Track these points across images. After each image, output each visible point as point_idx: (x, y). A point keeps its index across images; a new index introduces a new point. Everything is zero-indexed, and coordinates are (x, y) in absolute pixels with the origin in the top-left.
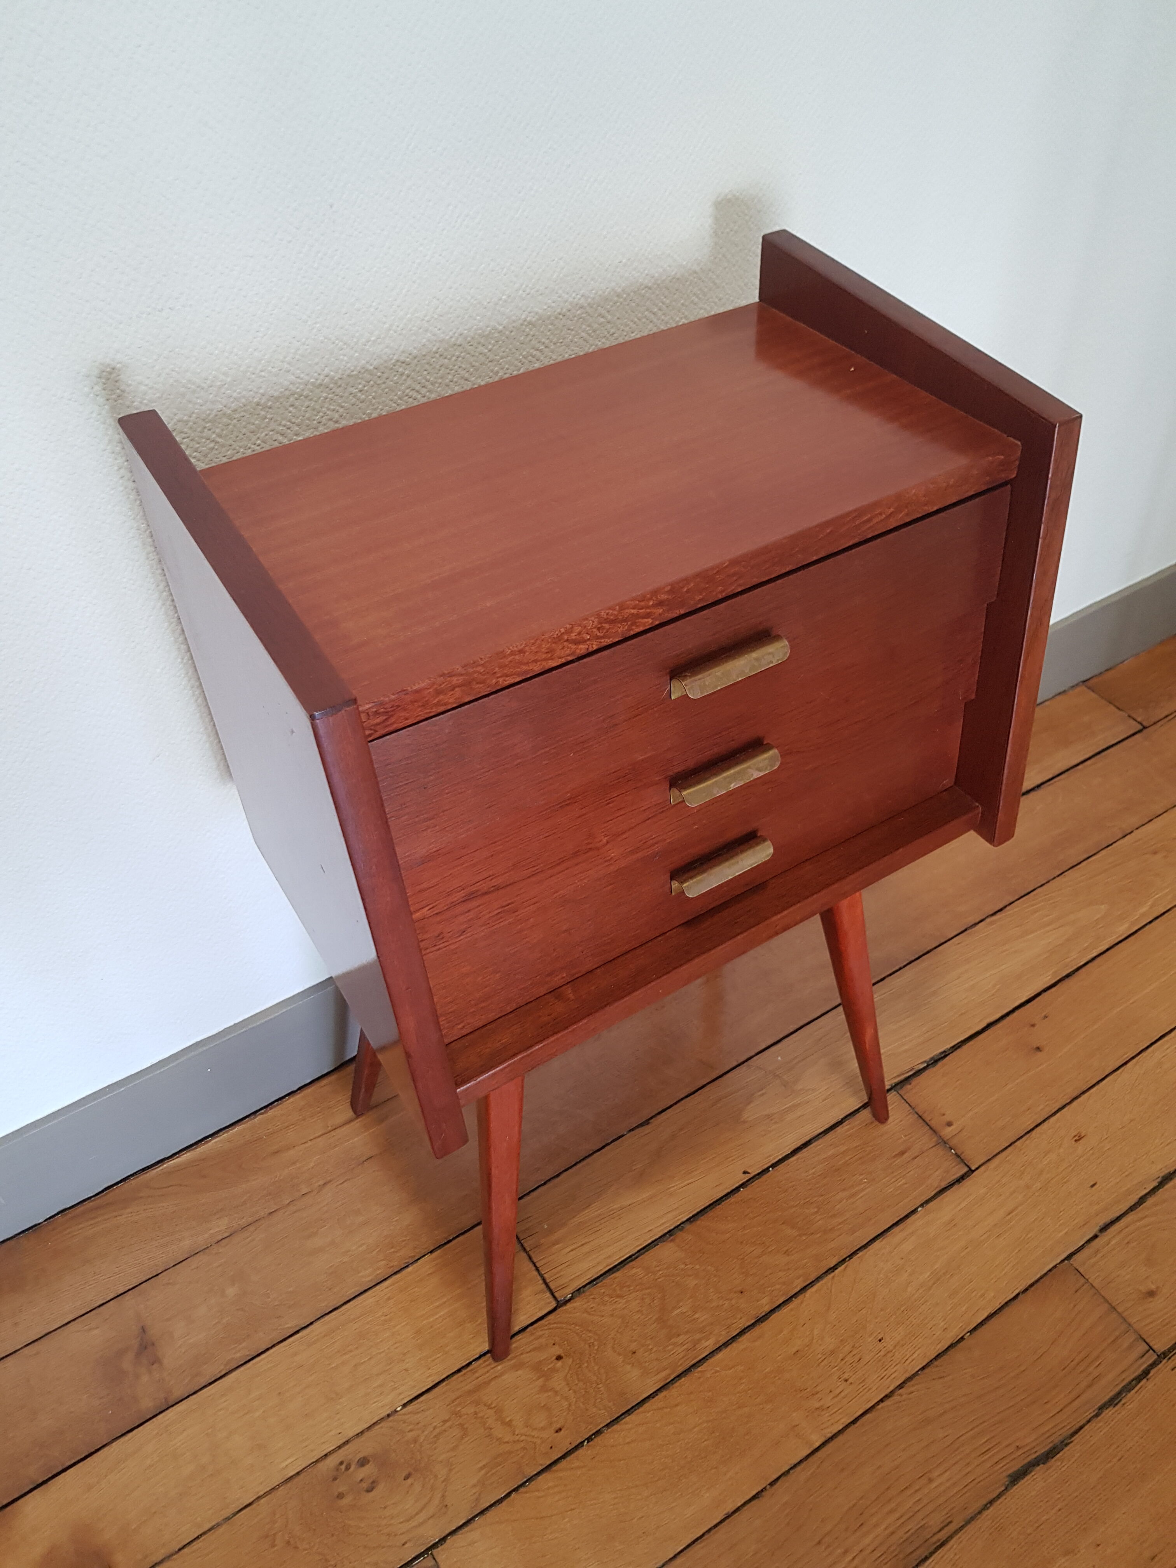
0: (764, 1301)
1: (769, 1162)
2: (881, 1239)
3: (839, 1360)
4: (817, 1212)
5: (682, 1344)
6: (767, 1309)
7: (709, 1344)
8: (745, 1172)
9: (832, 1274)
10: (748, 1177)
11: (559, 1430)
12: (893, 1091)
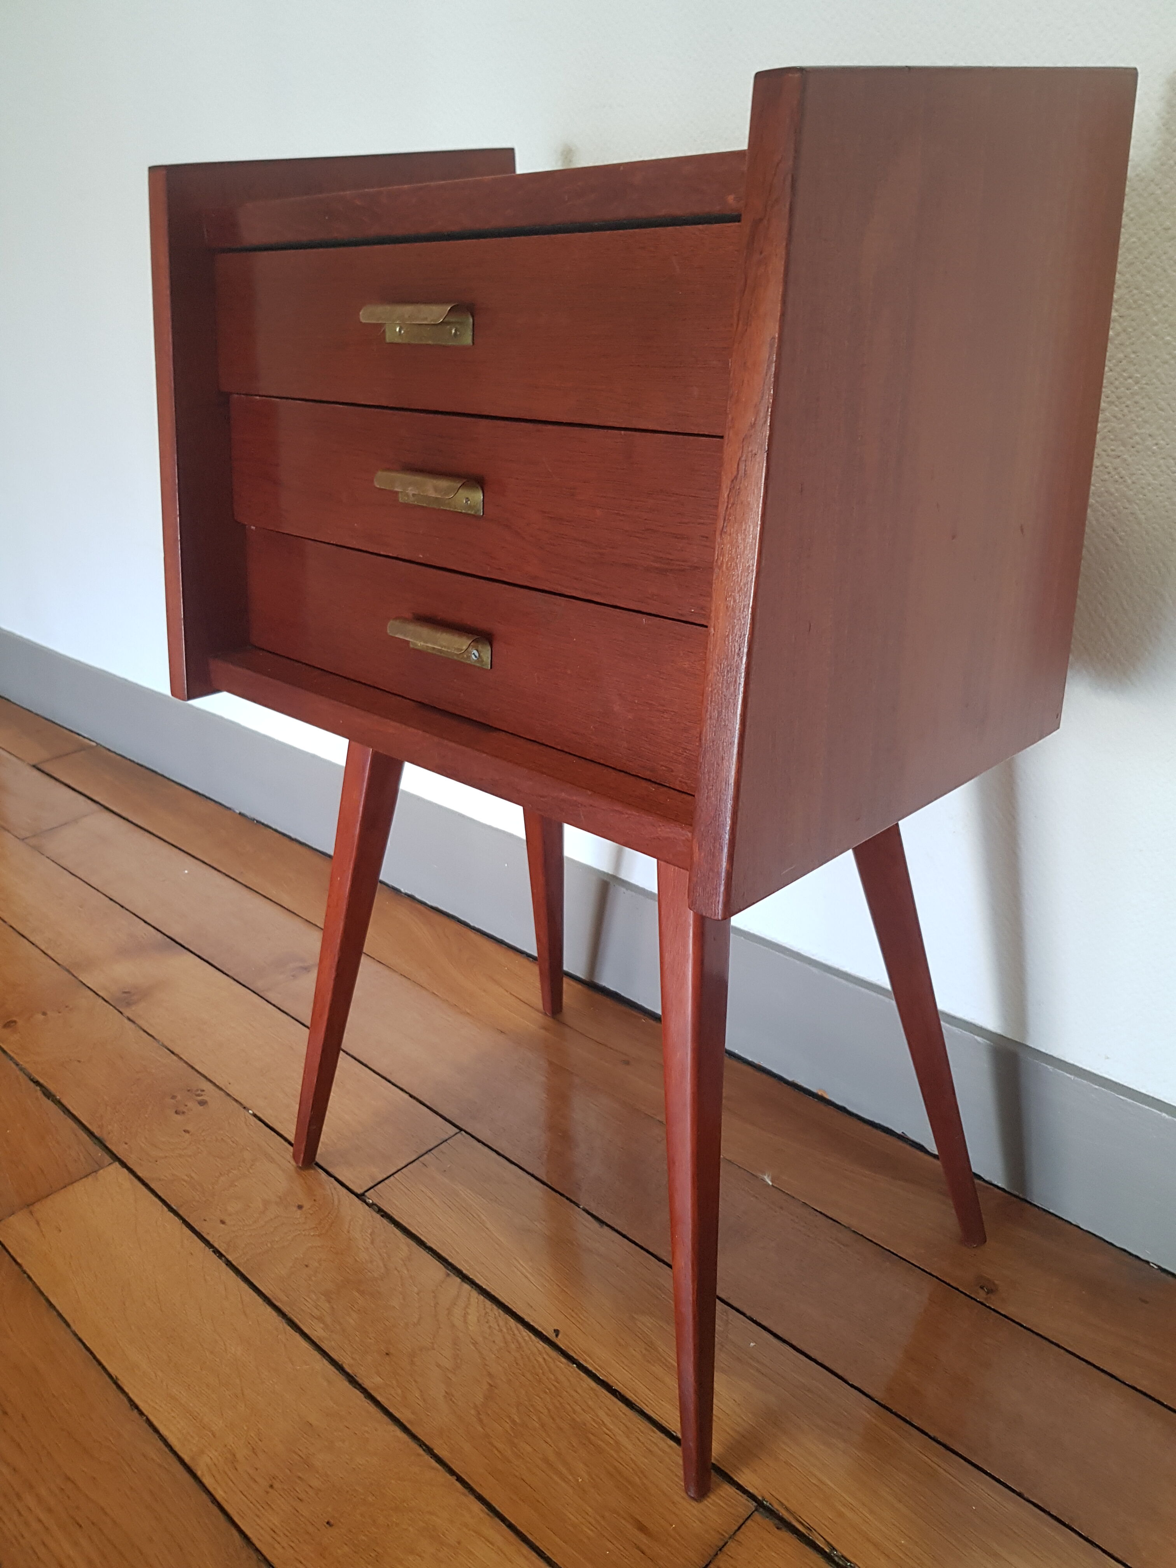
0: (378, 1380)
1: (578, 1356)
2: (486, 1510)
3: (300, 1474)
4: (513, 1421)
5: (317, 1307)
6: (367, 1384)
7: (316, 1331)
8: (557, 1332)
9: (422, 1452)
10: (551, 1336)
11: (223, 1222)
12: (755, 1504)
